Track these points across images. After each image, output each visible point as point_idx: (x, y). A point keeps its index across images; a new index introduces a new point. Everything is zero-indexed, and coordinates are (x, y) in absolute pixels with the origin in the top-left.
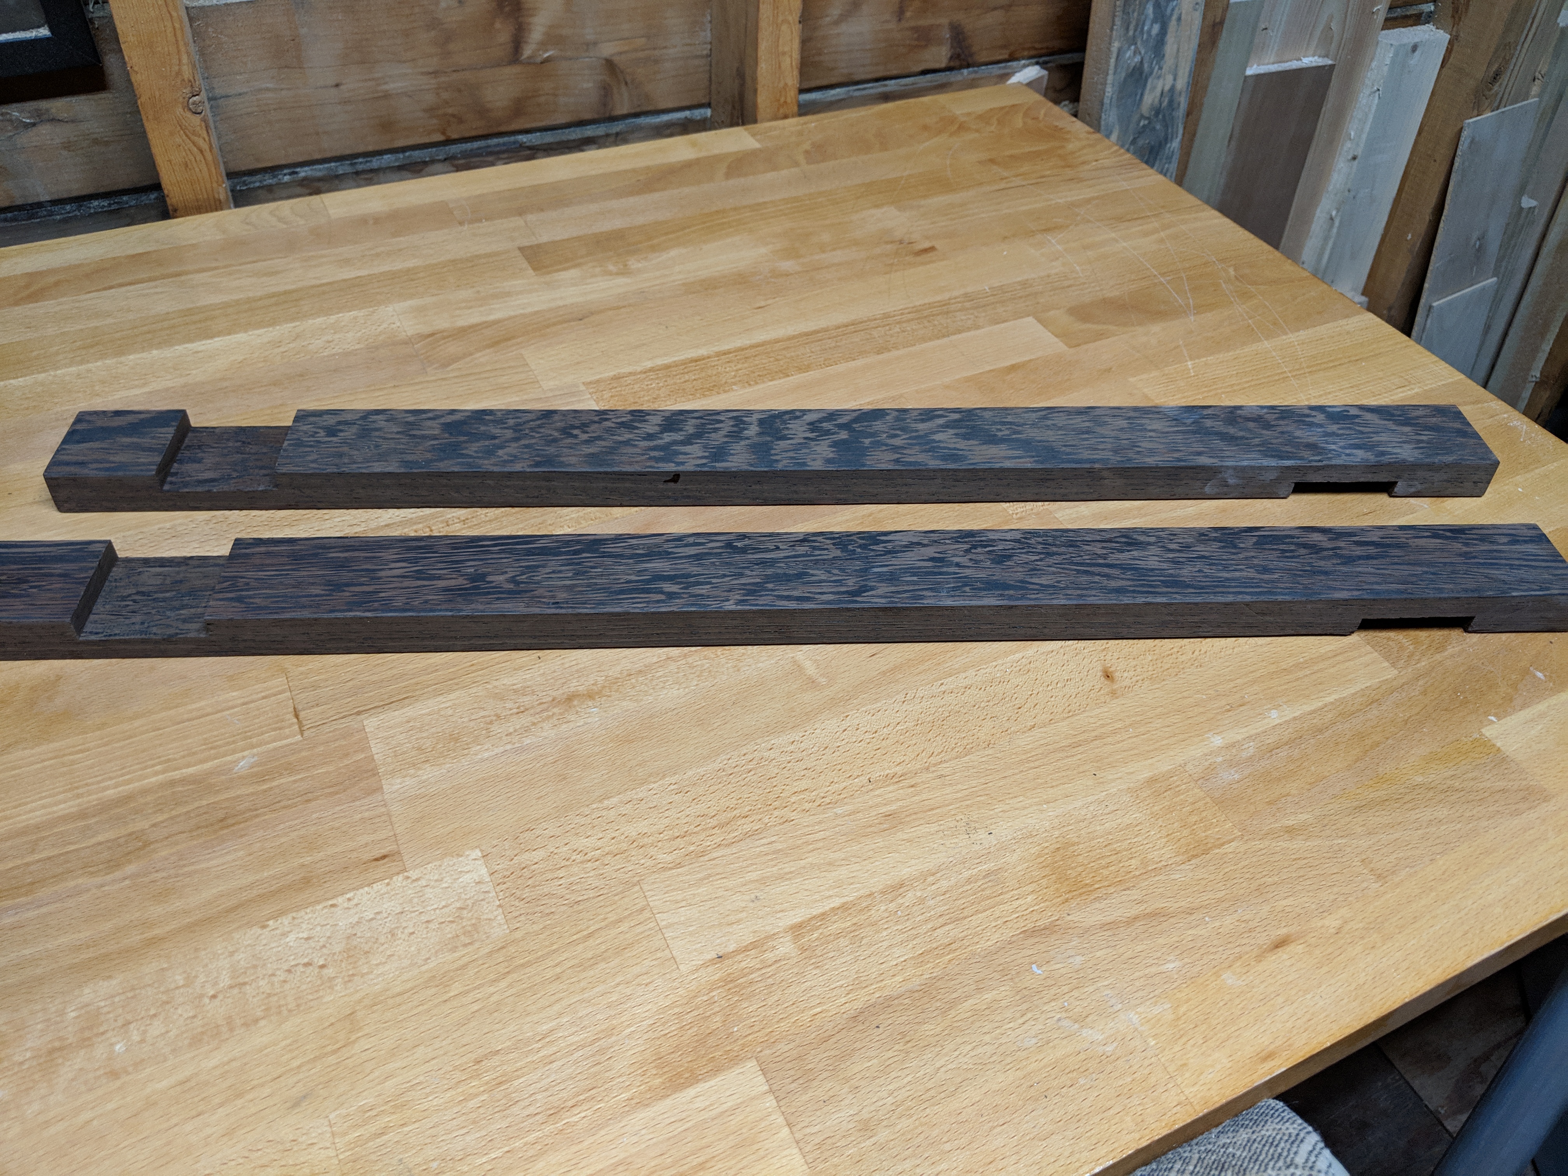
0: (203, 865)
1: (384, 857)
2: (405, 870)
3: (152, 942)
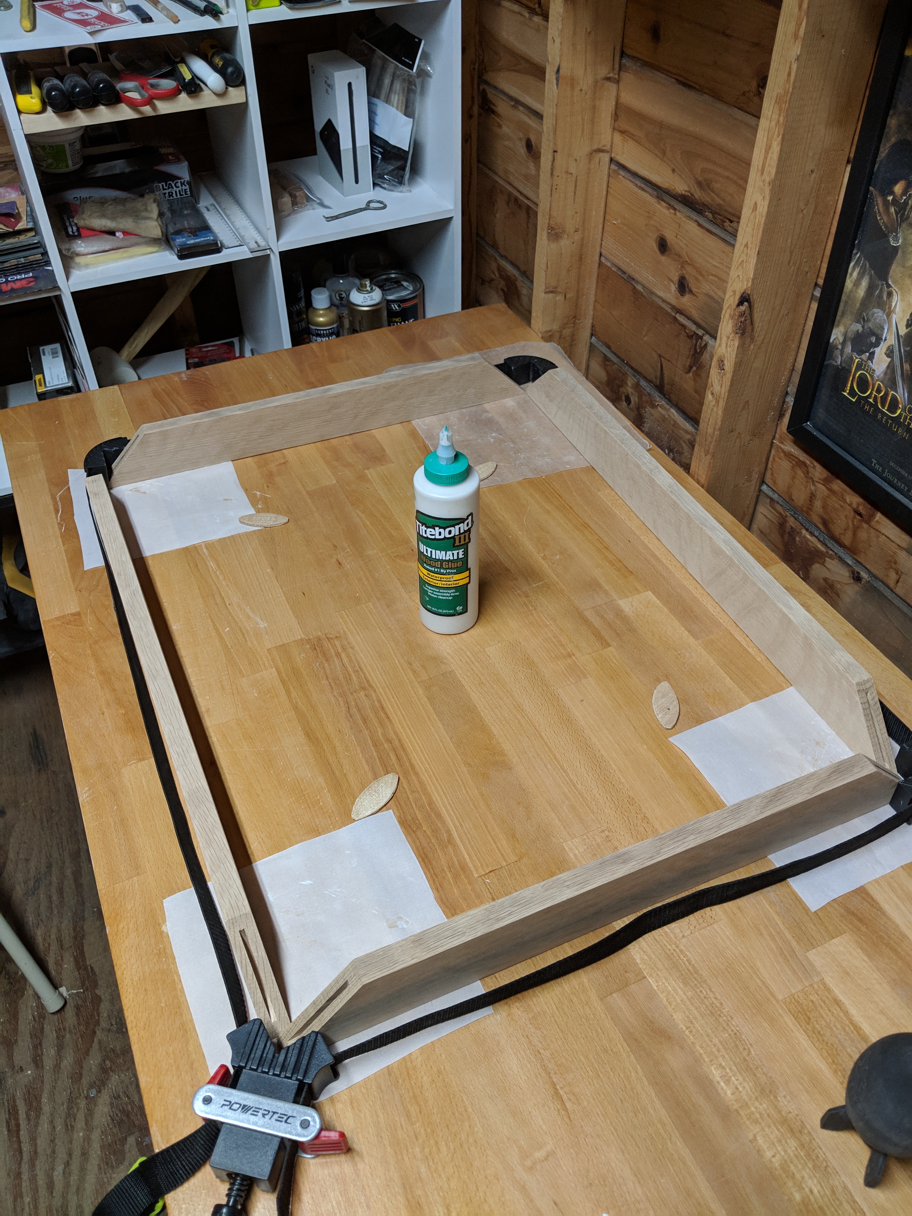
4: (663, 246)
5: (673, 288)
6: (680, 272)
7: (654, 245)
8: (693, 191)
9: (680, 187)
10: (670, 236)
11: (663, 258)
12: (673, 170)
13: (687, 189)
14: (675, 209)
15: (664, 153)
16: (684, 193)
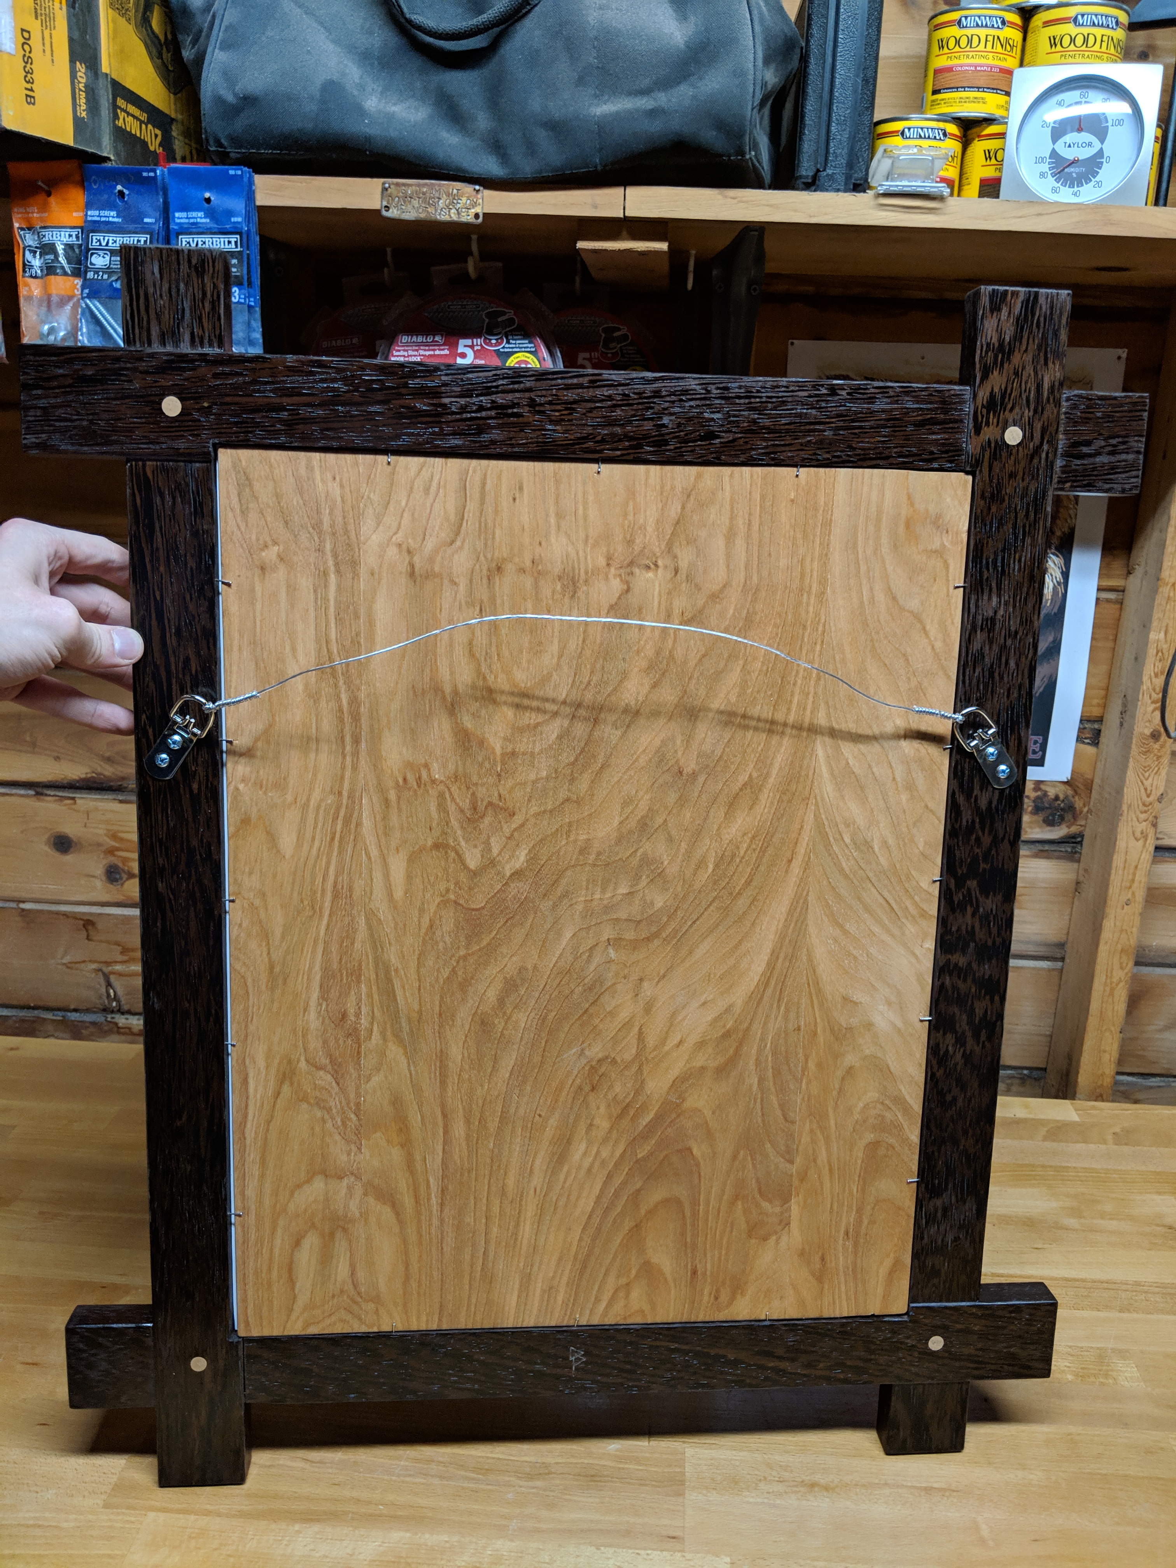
0: (576, 1498)
1: (674, 1538)
2: (683, 1551)
3: (537, 1531)
4: (63, 844)
5: (99, 884)
6: (105, 862)
7: (47, 848)
8: (99, 770)
9: (76, 771)
10: (71, 829)
11: (69, 858)
12: (57, 758)
13: (88, 771)
14: (73, 798)
15: (34, 745)
16: (83, 776)
